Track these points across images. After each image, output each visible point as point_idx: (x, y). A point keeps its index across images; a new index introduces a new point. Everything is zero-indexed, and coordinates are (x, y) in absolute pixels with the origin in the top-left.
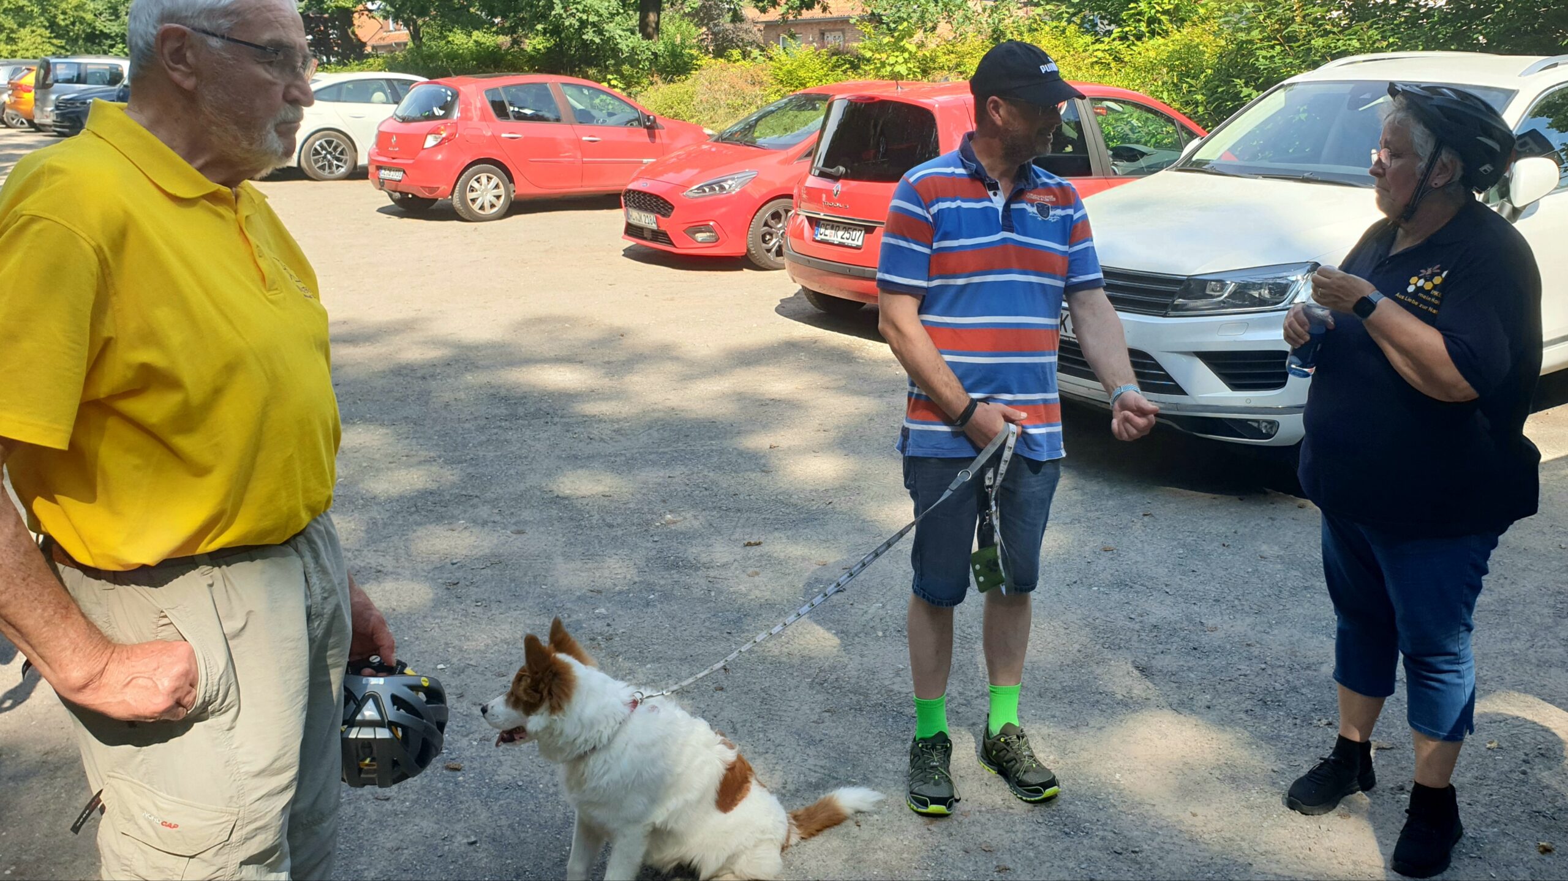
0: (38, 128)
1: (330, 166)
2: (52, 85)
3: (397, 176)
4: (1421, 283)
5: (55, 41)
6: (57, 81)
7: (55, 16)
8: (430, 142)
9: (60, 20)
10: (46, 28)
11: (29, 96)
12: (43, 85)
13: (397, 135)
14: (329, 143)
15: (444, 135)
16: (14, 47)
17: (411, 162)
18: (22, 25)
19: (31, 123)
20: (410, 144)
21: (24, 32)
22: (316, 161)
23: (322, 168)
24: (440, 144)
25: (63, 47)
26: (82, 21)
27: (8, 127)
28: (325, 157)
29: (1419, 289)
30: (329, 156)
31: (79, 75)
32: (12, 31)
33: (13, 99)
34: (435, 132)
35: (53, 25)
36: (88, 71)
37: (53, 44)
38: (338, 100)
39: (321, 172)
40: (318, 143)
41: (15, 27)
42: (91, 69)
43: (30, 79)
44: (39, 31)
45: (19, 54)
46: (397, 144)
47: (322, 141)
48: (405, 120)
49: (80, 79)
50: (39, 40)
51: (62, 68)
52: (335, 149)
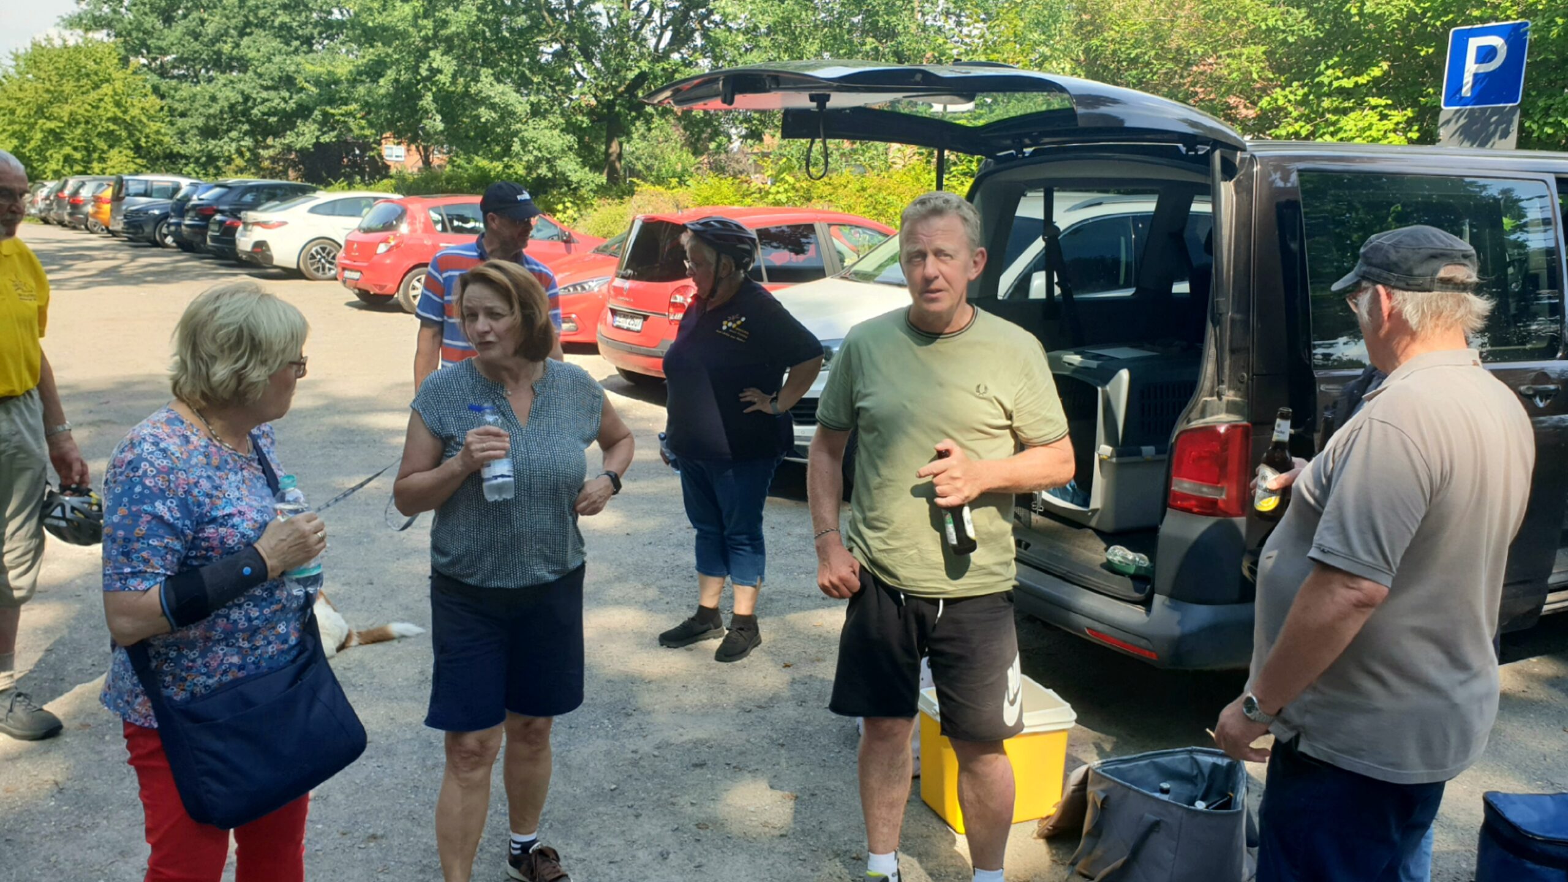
0: (114, 234)
1: (324, 269)
2: (123, 198)
3: (356, 275)
4: (730, 324)
5: (138, 161)
6: (128, 195)
7: (139, 140)
8: (382, 249)
9: (143, 142)
10: (131, 149)
11: (107, 207)
12: (117, 198)
13: (359, 243)
14: (323, 249)
15: (393, 243)
16: (104, 166)
17: (365, 264)
18: (111, 147)
19: (109, 232)
20: (366, 250)
21: (114, 152)
22: (312, 264)
23: (317, 269)
24: (389, 251)
25: (144, 166)
26: (161, 143)
27: (92, 232)
28: (319, 261)
29: (729, 328)
30: (323, 261)
31: (146, 191)
32: (103, 152)
33: (95, 209)
34: (386, 241)
35: (137, 149)
36: (155, 187)
37: (136, 163)
38: (333, 214)
39: (315, 273)
40: (314, 249)
41: (106, 148)
42: (156, 185)
43: (108, 193)
44: (125, 152)
45: (108, 171)
46: (358, 250)
47: (318, 248)
48: (368, 230)
49: (146, 194)
50: (124, 159)
51: (135, 182)
52: (328, 254)
